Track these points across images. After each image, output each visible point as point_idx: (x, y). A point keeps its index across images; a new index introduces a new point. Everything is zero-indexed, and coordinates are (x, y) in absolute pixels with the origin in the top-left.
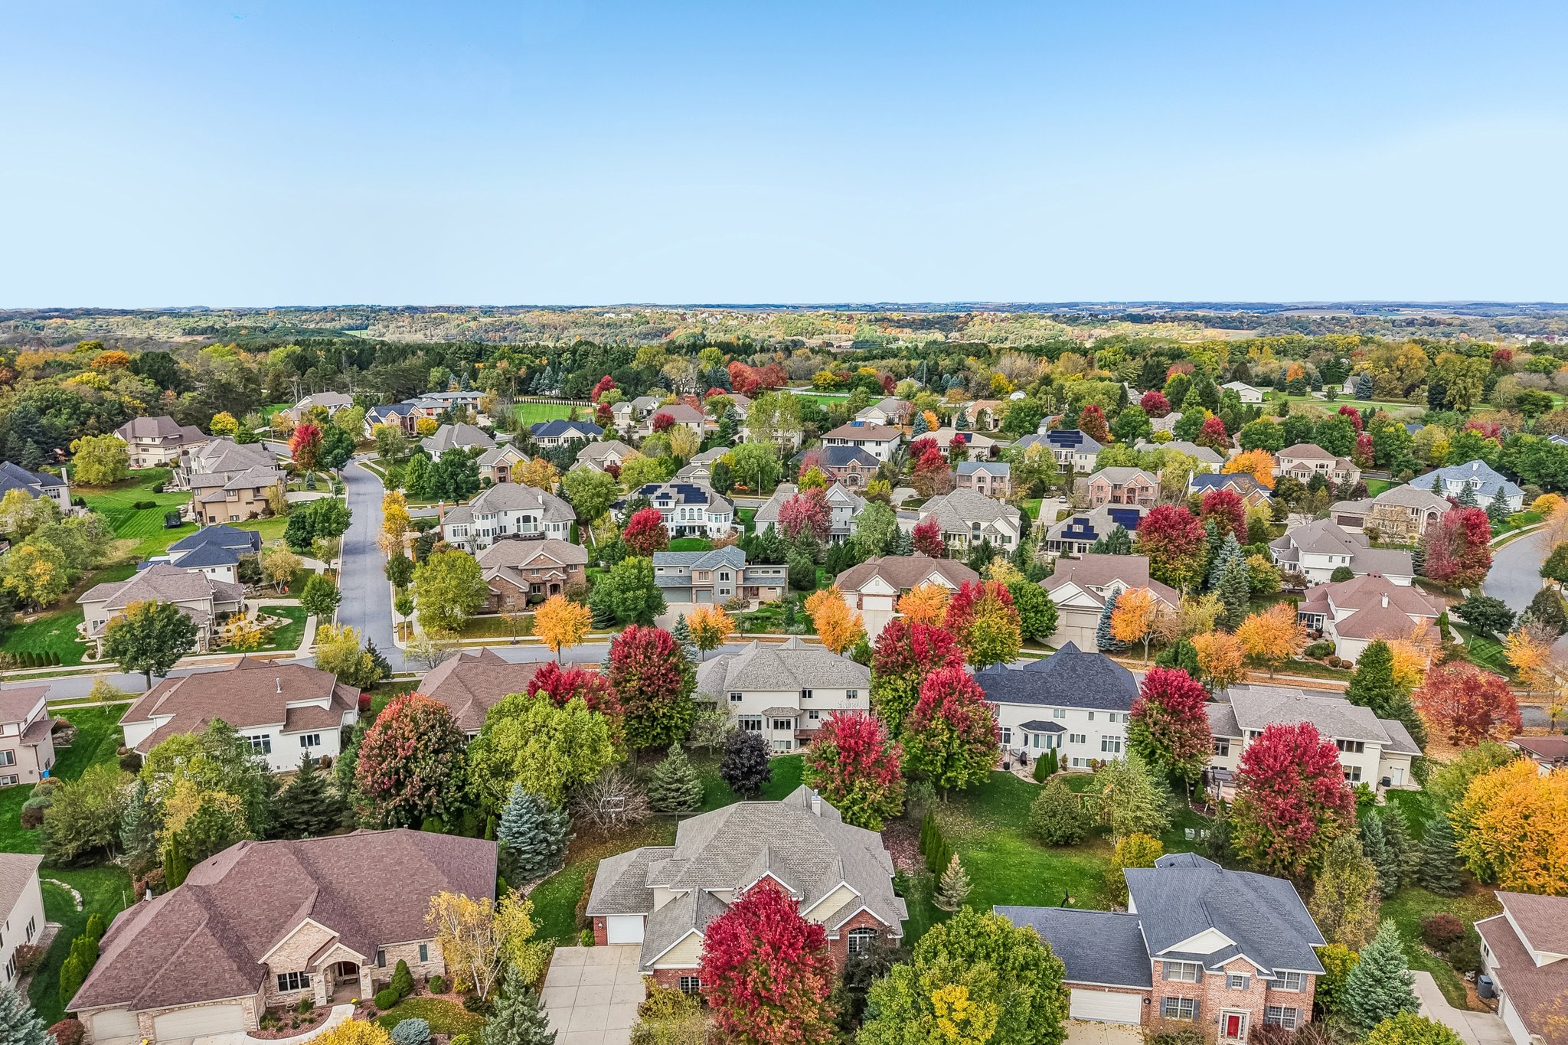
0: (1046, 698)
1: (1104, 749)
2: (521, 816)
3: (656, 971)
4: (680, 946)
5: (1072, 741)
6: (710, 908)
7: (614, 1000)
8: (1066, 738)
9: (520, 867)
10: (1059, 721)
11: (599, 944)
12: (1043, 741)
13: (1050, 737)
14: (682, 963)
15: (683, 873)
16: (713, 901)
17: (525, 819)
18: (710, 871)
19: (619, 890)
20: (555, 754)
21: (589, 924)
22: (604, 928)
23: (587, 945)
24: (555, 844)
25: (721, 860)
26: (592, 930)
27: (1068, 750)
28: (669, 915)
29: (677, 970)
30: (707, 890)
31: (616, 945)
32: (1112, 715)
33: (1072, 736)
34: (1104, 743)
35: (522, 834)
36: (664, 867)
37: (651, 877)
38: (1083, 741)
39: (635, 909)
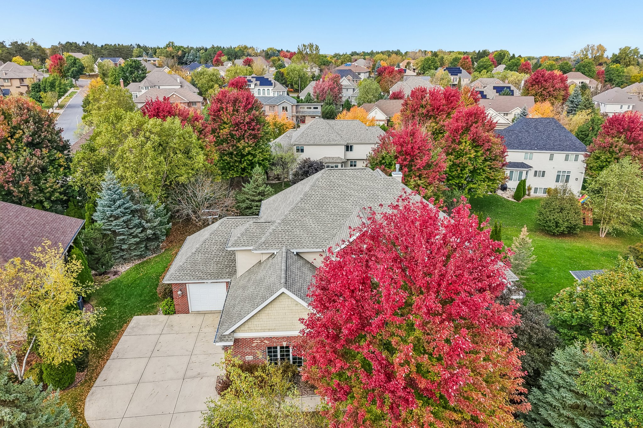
0: (520, 145)
1: (557, 181)
2: (114, 201)
3: (236, 341)
4: (267, 311)
5: (535, 175)
6: (299, 269)
7: (189, 373)
8: (531, 173)
9: (117, 248)
10: (527, 162)
11: (179, 312)
12: (516, 175)
13: (521, 173)
14: (269, 330)
15: (268, 234)
16: (301, 262)
17: (118, 203)
18: (297, 232)
19: (199, 257)
20: (151, 153)
21: (169, 292)
22: (184, 295)
23: (167, 313)
24: (150, 229)
25: (309, 221)
26: (172, 298)
27: (532, 182)
28: (253, 277)
29: (262, 339)
30: (295, 251)
31: (198, 313)
32: (567, 156)
33: (536, 172)
34: (558, 176)
35: (117, 218)
36: (247, 230)
37: (232, 240)
38: (543, 176)
39: (216, 276)
